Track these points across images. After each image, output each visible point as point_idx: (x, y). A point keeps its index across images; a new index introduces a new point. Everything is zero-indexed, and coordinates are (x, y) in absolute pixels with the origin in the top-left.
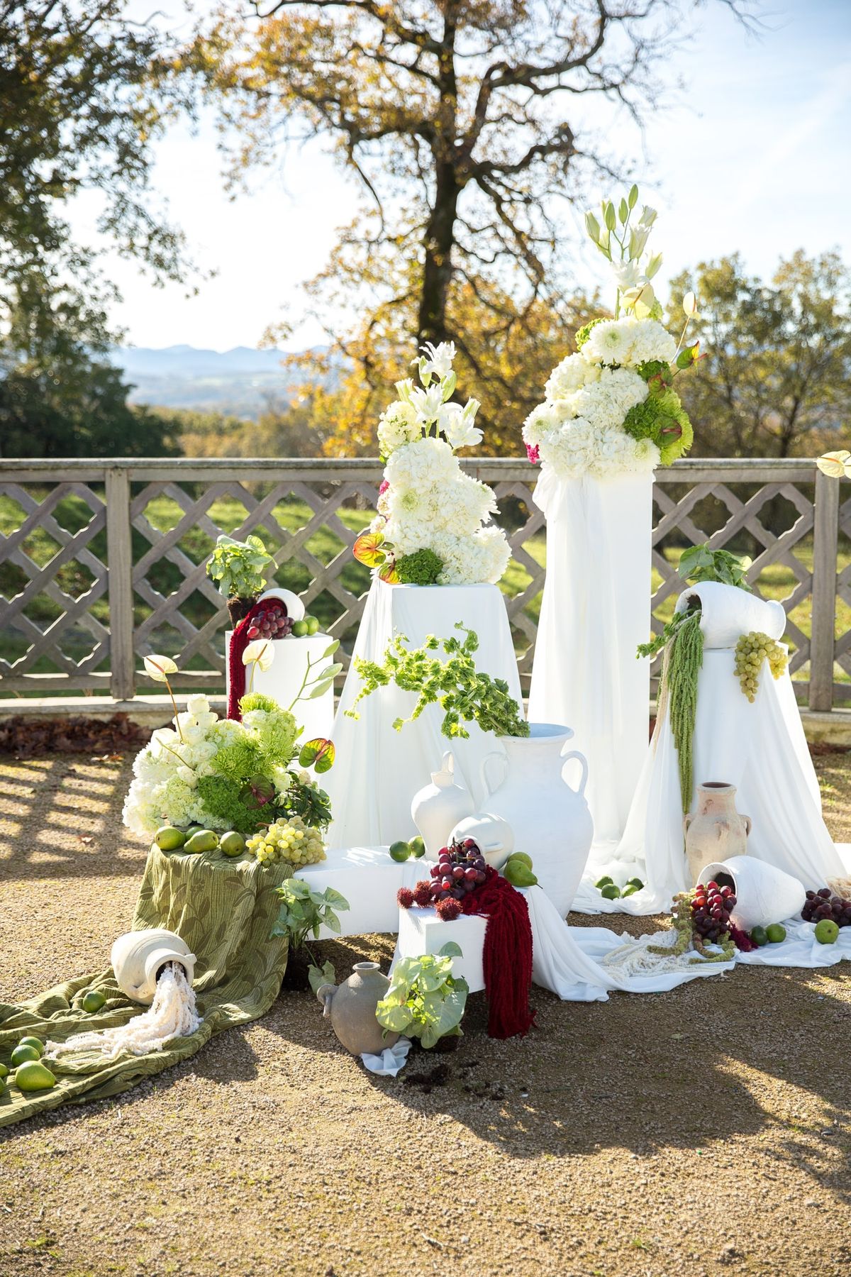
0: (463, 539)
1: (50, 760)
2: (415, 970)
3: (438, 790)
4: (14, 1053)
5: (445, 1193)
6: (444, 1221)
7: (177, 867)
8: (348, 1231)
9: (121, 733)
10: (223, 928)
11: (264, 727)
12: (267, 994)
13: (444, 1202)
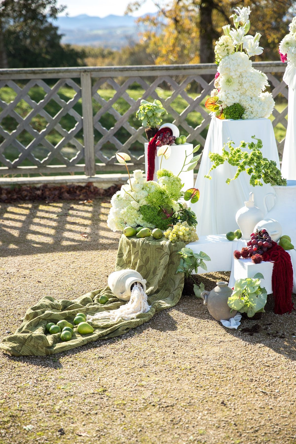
0: (254, 98)
1: (61, 203)
2: (245, 284)
3: (248, 209)
4: (75, 319)
5: (266, 373)
6: (267, 384)
7: (134, 244)
8: (227, 388)
9: (91, 191)
10: (155, 269)
11: (168, 184)
12: (176, 296)
13: (266, 377)
